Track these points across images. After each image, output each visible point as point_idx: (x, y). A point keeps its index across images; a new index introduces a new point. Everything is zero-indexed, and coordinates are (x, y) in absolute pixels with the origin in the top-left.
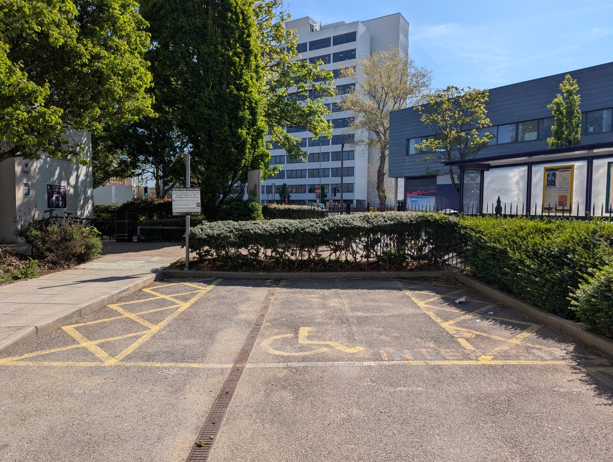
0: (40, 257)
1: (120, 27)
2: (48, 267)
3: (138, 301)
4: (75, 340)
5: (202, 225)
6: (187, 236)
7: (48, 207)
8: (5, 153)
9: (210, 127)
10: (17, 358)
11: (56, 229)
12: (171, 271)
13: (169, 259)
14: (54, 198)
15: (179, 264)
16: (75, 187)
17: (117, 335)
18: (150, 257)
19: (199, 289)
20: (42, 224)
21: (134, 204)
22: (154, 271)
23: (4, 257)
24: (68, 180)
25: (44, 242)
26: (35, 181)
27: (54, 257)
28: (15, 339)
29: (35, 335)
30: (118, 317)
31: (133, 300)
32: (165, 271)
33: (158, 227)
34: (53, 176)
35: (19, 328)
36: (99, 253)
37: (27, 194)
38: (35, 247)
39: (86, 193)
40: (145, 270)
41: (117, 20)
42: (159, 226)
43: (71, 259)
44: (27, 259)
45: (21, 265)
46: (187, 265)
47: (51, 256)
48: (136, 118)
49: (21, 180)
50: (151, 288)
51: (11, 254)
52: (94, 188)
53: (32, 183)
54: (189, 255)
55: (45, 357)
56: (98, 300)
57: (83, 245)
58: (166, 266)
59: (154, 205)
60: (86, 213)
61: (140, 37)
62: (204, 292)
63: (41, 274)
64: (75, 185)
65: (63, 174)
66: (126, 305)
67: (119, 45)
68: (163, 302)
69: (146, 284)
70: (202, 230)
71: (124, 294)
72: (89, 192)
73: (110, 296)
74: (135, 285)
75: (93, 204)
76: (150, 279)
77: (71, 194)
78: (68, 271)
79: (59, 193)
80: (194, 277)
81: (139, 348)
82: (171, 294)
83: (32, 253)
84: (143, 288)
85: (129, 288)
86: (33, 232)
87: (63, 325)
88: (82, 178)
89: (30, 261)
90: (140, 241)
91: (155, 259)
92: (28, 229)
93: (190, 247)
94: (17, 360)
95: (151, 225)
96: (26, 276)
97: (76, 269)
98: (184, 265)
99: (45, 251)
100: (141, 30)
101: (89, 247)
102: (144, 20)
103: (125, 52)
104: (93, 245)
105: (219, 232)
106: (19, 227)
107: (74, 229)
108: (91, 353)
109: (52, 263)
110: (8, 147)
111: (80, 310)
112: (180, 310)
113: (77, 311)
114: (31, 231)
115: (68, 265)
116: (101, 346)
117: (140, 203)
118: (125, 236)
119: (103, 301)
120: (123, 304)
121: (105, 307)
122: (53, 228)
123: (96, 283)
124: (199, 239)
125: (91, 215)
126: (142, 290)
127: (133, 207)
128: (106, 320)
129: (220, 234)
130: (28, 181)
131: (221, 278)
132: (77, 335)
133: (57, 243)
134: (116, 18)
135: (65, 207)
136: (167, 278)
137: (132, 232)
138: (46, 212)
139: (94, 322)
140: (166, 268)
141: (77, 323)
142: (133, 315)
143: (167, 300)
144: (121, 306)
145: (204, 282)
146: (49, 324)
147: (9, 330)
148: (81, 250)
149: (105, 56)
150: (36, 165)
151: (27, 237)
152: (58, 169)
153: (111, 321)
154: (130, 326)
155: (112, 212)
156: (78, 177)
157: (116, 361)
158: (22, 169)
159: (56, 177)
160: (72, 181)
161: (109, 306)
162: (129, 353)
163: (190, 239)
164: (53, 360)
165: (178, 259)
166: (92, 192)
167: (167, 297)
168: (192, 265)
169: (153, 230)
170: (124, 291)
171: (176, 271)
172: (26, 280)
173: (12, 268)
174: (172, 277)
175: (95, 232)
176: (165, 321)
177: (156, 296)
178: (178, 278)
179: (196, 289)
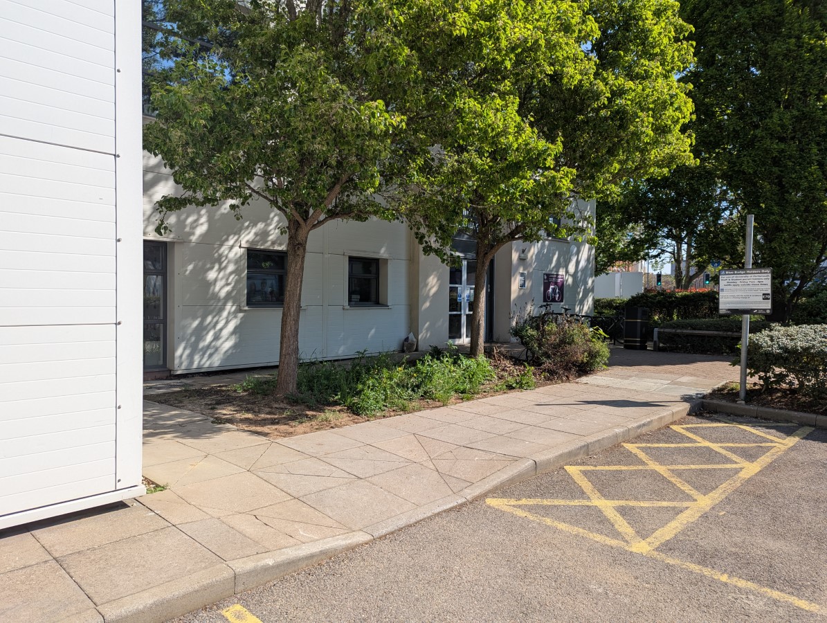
0: (536, 363)
1: (652, 43)
2: (545, 377)
3: (667, 445)
4: (583, 493)
5: (771, 330)
6: (743, 346)
7: (544, 302)
8: (504, 237)
9: (782, 171)
10: (513, 502)
11: (555, 329)
12: (715, 401)
13: (707, 381)
14: (550, 290)
15: (726, 392)
16: (574, 276)
17: (644, 499)
18: (677, 376)
19: (772, 441)
20: (538, 322)
21: (647, 296)
22: (686, 399)
23: (499, 360)
24: (566, 267)
25: (540, 345)
26: (531, 270)
27: (551, 364)
28: (511, 473)
29: (533, 473)
30: (640, 467)
31: (659, 441)
32: (704, 400)
33: (685, 331)
34: (551, 263)
35: (516, 459)
36: (605, 364)
37: (523, 286)
38: (530, 350)
39: (586, 283)
40: (672, 396)
41: (649, 33)
42: (686, 328)
43: (570, 369)
44: (521, 364)
45: (515, 370)
46: (742, 394)
47: (547, 364)
48: (666, 170)
49: (517, 269)
50: (685, 426)
51: (506, 357)
52: (596, 276)
53: (528, 272)
54: (746, 379)
55: (547, 511)
56: (610, 435)
57: (585, 351)
58: (705, 393)
59: (676, 297)
60: (586, 308)
61: (679, 51)
62: (783, 448)
63: (537, 385)
64: (575, 272)
65: (562, 260)
66: (649, 447)
67: (650, 69)
68: (709, 455)
69: (676, 418)
70: (772, 340)
71: (644, 430)
72: (590, 282)
73: (626, 430)
74: (659, 418)
75: (593, 298)
76: (683, 410)
77: (569, 285)
78: (568, 384)
79: (556, 283)
80: (756, 418)
81: (683, 533)
82: (721, 442)
83: (527, 357)
84: (673, 423)
85: (652, 421)
86: (529, 331)
87: (567, 464)
88: (582, 264)
89: (525, 367)
90: (657, 349)
91: (685, 379)
92: (523, 328)
93: (749, 366)
94: (513, 506)
95: (674, 328)
96: (521, 386)
97: (577, 383)
98: (737, 394)
99: (542, 356)
100: (681, 41)
101: (593, 355)
102: (685, 24)
103: (657, 76)
104: (598, 352)
105: (805, 344)
106: (514, 324)
107: (575, 329)
108: (608, 520)
109: (548, 372)
110: (509, 229)
111: (587, 446)
112: (744, 475)
113: (584, 446)
114: (527, 330)
115: (567, 376)
116: (623, 511)
117: (656, 296)
118: (636, 342)
119: (616, 436)
120: (644, 445)
121: (619, 446)
122: (552, 327)
123: (604, 406)
124: (766, 354)
125: (591, 311)
126: (671, 426)
127: (644, 301)
128: (623, 468)
129: (809, 348)
130: (524, 270)
131: (810, 426)
132: (585, 485)
133: (556, 347)
134: (647, 31)
135: (562, 301)
136: (708, 413)
137: (647, 336)
138: (541, 307)
139: (607, 468)
140: (704, 397)
141: (583, 463)
142: (664, 468)
143: (716, 452)
144: (642, 449)
145: (778, 429)
146: (550, 459)
147: (504, 459)
148: (584, 358)
149: (631, 88)
150: (534, 250)
151: (522, 337)
152: (557, 253)
153: (631, 471)
154: (662, 486)
155: (616, 308)
156: (578, 263)
157: (649, 548)
158: (519, 256)
159: (553, 265)
160: (572, 268)
161: (625, 445)
162: (668, 539)
163: (749, 352)
164: (558, 518)
165: (723, 383)
166: (593, 282)
167: (715, 446)
168: (751, 395)
169: (678, 335)
170: (644, 425)
171: (723, 402)
172: (521, 391)
173: (505, 374)
174: (716, 412)
175: (600, 335)
176: (719, 490)
177: (695, 441)
178: (728, 415)
179: (767, 441)
